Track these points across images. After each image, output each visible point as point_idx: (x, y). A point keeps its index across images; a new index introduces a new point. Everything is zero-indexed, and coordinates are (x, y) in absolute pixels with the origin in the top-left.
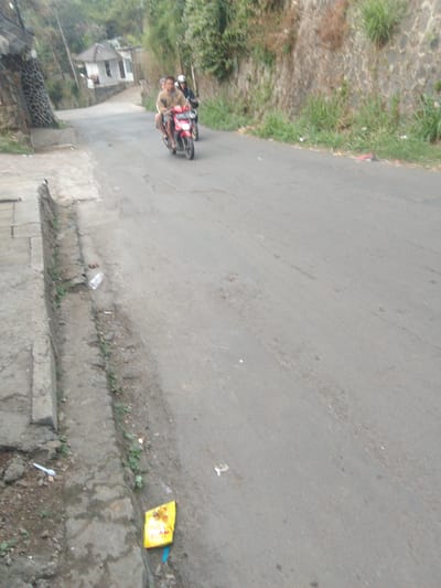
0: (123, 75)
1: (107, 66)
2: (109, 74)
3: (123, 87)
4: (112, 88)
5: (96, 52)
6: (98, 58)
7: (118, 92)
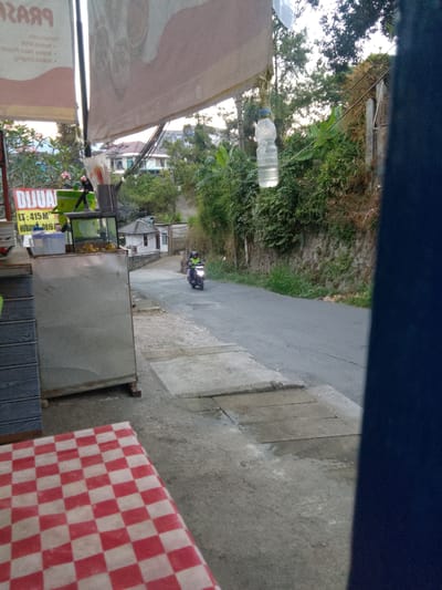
0: (158, 247)
1: (145, 239)
2: (146, 244)
3: (158, 256)
4: (149, 256)
5: (136, 227)
6: (138, 231)
7: (154, 261)
